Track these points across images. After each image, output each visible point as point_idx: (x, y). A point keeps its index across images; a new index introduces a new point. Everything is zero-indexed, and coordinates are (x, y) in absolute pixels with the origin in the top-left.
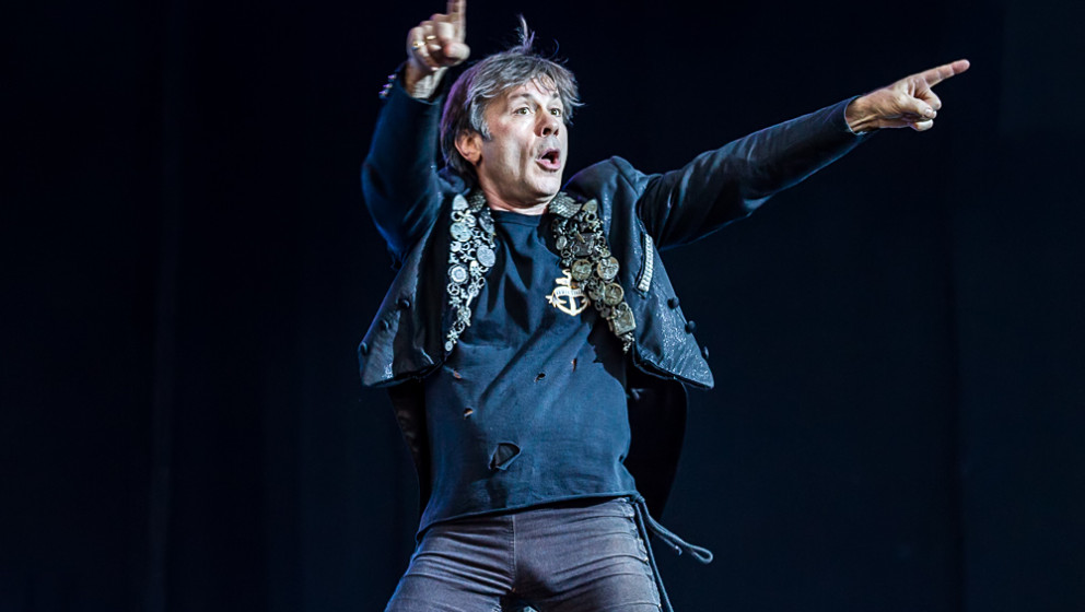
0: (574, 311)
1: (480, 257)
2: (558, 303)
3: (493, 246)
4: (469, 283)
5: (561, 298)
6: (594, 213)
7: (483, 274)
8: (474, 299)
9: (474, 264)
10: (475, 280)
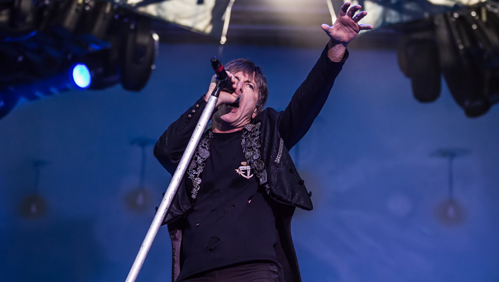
0: (248, 177)
1: (201, 155)
2: (242, 173)
3: (207, 149)
4: (197, 167)
5: (243, 171)
6: (258, 128)
7: (203, 162)
8: (201, 173)
9: (199, 158)
10: (200, 165)
